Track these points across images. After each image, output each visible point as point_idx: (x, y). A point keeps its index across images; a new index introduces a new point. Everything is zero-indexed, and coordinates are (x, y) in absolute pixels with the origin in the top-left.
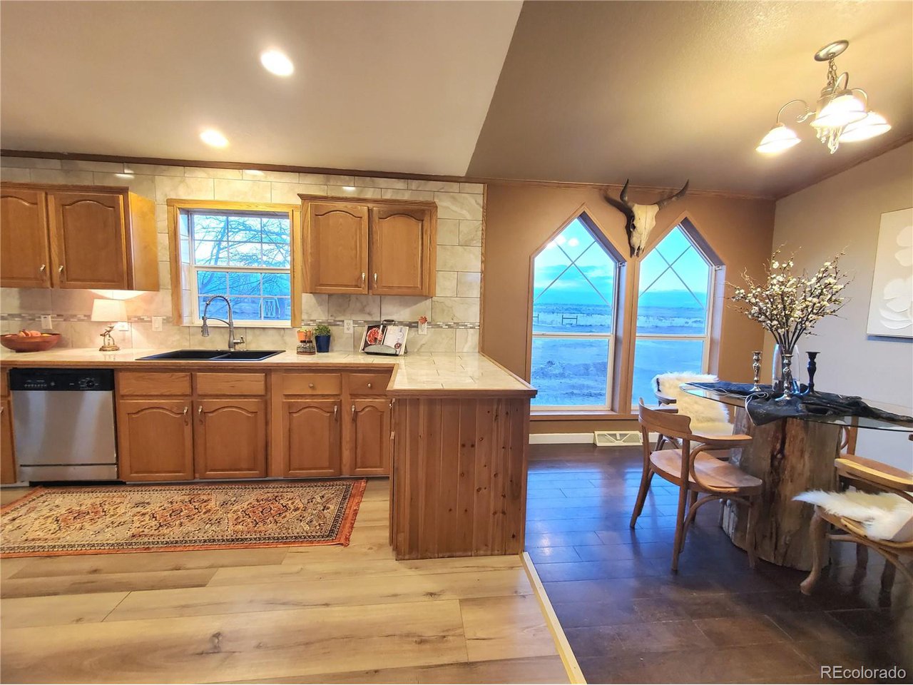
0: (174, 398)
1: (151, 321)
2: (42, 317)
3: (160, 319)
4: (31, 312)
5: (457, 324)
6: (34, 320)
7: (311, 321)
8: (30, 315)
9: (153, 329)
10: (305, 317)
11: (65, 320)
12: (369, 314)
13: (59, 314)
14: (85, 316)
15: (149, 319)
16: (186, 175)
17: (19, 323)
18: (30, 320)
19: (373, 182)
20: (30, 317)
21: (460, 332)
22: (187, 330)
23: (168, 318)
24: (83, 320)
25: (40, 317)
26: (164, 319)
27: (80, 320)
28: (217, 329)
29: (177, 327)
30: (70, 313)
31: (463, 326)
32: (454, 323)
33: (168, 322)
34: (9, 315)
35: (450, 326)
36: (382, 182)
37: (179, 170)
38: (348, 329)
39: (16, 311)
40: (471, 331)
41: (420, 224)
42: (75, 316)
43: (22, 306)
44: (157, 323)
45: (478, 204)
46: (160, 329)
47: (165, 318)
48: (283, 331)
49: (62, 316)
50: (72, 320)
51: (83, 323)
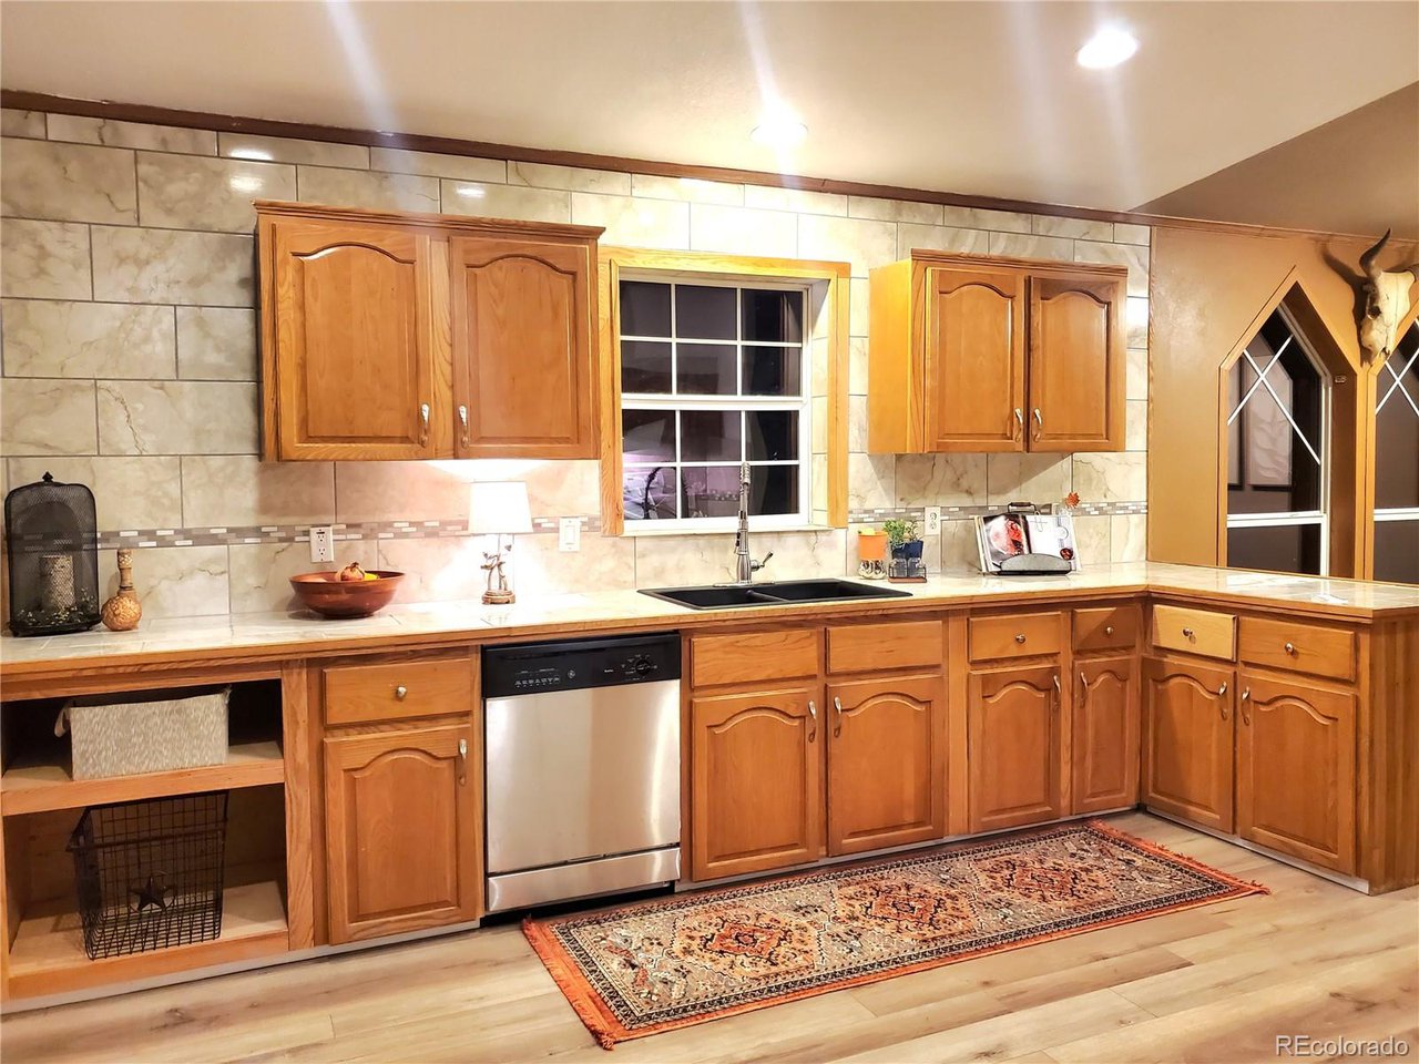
0: (785, 684)
1: (556, 530)
2: (314, 531)
3: (577, 523)
4: (284, 521)
5: (1112, 504)
6: (290, 540)
7: (866, 512)
8: (280, 528)
9: (563, 547)
10: (853, 504)
11: (365, 537)
12: (969, 492)
13: (349, 522)
14: (412, 524)
15: (552, 525)
16: (635, 193)
17: (253, 550)
18: (281, 540)
19: (975, 216)
20: (283, 535)
21: (1118, 520)
22: (629, 546)
23: (592, 519)
24: (406, 535)
25: (307, 533)
26: (584, 524)
27: (400, 535)
28: (691, 541)
29: (610, 540)
30: (377, 519)
31: (1121, 508)
32: (1109, 504)
33: (597, 529)
34: (230, 530)
35: (1101, 511)
36: (990, 218)
37: (620, 181)
38: (933, 526)
39: (249, 521)
40: (1135, 518)
41: (1104, 311)
42: (390, 524)
43: (265, 507)
44: (570, 532)
45: (1141, 265)
46: (576, 547)
47: (586, 519)
48: (813, 537)
49: (358, 526)
50: (381, 535)
51: (406, 541)
